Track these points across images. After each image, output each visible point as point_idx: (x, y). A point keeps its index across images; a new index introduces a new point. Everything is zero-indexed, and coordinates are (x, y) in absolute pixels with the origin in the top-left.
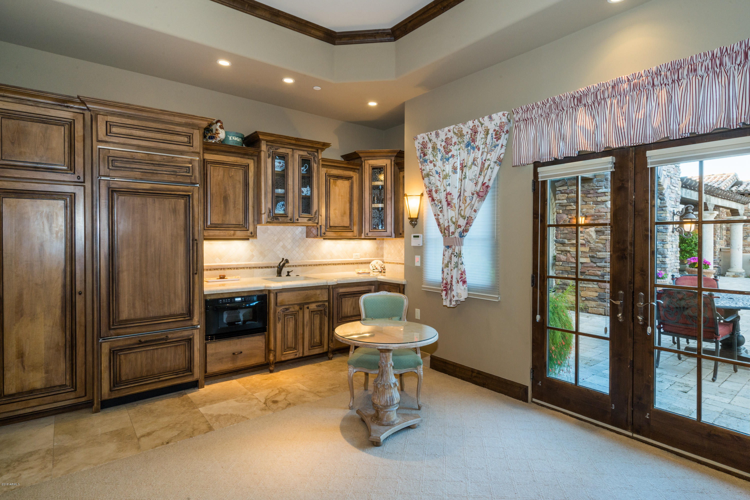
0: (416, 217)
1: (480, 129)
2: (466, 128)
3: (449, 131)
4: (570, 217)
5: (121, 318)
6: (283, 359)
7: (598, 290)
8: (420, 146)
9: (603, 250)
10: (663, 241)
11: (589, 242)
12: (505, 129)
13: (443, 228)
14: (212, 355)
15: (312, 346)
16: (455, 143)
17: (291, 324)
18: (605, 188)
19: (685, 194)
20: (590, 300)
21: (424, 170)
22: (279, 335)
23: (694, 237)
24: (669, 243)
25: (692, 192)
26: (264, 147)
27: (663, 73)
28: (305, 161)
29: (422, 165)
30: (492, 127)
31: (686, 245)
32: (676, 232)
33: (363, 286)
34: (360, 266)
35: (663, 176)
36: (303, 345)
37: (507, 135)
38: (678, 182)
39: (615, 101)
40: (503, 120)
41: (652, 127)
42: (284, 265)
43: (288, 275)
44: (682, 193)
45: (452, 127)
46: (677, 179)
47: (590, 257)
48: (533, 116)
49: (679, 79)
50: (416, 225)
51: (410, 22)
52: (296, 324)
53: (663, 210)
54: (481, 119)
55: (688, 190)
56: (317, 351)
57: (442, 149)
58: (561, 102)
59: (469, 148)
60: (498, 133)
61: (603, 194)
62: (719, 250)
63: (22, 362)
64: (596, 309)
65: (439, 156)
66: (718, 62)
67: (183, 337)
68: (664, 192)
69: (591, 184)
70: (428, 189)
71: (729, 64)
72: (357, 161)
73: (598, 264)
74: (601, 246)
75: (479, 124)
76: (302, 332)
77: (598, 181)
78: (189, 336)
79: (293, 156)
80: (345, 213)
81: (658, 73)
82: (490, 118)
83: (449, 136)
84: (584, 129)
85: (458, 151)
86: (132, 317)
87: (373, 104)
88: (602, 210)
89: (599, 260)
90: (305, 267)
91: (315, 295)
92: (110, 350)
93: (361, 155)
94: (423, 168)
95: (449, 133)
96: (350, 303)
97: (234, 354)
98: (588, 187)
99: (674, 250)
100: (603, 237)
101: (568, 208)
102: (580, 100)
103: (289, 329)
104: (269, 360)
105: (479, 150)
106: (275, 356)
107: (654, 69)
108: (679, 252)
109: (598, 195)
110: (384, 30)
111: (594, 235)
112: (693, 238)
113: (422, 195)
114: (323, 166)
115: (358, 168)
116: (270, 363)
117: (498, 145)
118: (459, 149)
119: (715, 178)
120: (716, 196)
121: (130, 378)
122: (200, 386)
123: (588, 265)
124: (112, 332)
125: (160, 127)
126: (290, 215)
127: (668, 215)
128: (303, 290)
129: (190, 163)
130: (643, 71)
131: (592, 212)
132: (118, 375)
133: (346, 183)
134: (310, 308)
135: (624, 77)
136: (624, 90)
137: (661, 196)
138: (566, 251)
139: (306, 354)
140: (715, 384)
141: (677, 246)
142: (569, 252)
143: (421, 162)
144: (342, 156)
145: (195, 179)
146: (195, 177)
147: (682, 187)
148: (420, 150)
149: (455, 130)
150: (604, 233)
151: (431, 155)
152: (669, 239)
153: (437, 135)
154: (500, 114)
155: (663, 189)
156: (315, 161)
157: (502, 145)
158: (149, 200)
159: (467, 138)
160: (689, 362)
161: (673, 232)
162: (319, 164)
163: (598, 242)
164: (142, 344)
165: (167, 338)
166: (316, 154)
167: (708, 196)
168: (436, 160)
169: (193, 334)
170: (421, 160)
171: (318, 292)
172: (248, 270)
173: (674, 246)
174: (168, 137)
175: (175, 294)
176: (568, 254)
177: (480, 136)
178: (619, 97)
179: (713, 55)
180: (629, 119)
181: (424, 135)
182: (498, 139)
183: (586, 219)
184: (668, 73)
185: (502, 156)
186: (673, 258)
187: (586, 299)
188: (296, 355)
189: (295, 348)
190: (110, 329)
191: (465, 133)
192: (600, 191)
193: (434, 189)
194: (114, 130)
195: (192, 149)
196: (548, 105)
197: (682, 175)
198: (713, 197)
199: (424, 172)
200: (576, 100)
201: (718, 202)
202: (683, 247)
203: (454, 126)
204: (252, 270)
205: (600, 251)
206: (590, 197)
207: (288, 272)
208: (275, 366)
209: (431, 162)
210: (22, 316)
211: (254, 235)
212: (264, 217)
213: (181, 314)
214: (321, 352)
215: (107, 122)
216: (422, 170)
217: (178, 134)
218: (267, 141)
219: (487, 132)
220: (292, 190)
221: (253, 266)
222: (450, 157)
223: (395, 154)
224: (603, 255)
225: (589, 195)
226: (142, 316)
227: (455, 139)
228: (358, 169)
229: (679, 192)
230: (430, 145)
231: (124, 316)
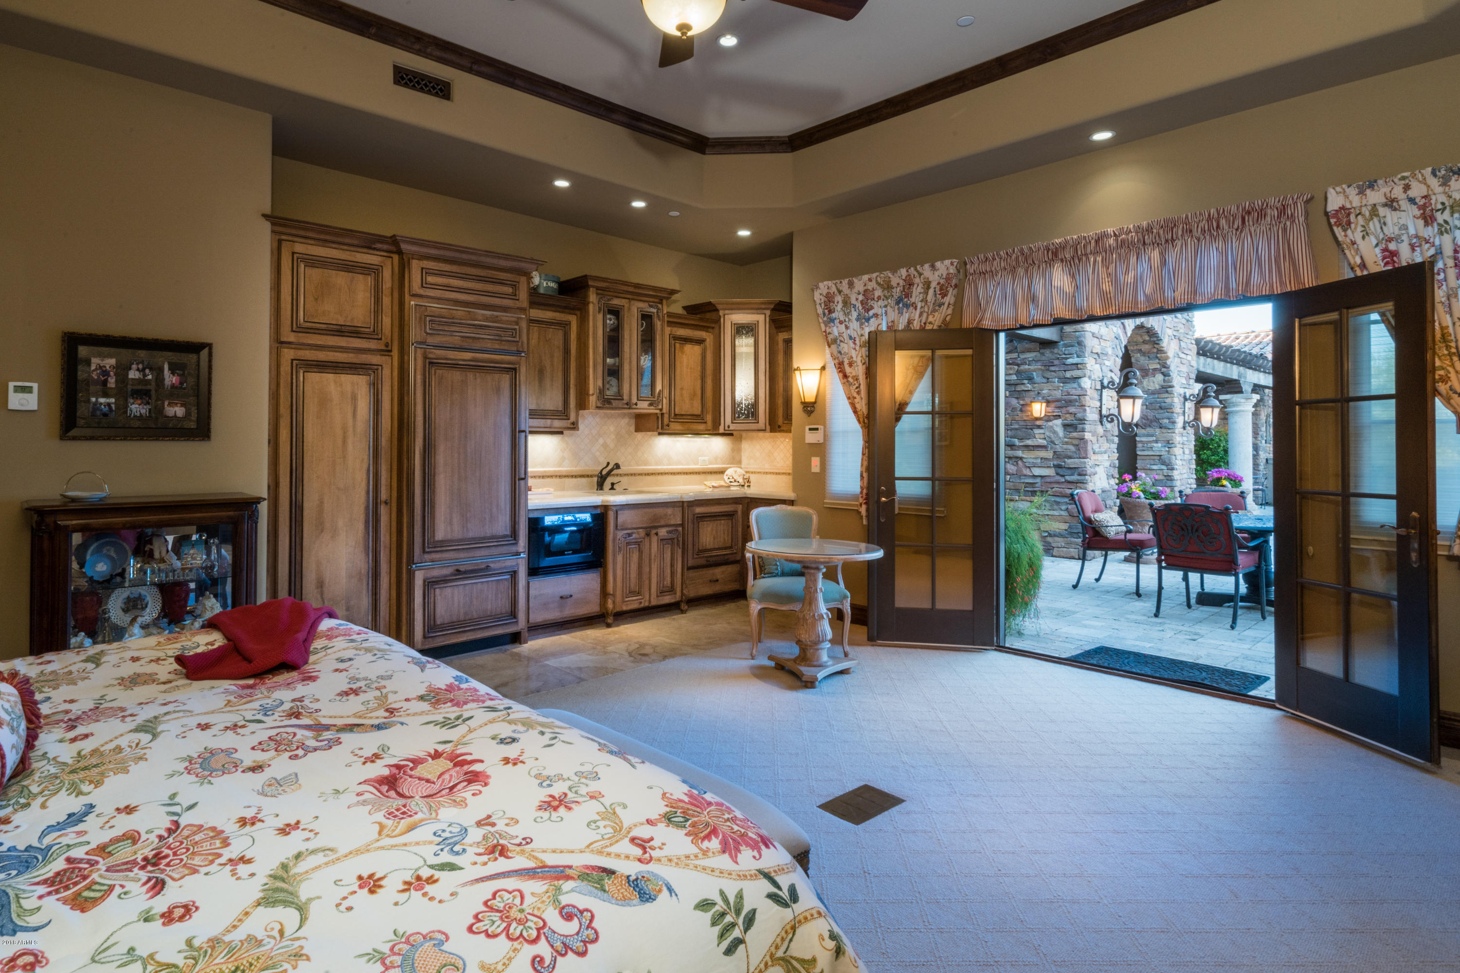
0: (813, 400)
1: (917, 280)
2: (897, 280)
3: (870, 280)
4: (1022, 402)
5: (436, 539)
6: (625, 608)
7: (1068, 518)
8: (823, 299)
9: (1075, 456)
10: (1168, 442)
11: (1053, 442)
12: (954, 282)
13: (861, 416)
14: (536, 597)
15: (662, 592)
16: (879, 298)
17: (635, 557)
18: (1078, 357)
19: (1204, 367)
20: (1055, 536)
21: (830, 333)
22: (619, 573)
23: (1222, 438)
24: (1178, 445)
25: (1216, 362)
26: (593, 297)
27: (1155, 231)
28: (646, 317)
29: (826, 326)
30: (935, 278)
31: (1209, 452)
32: (1188, 428)
33: (727, 504)
34: (709, 477)
35: (1167, 337)
36: (650, 589)
37: (956, 290)
38: (1191, 346)
39: (1099, 259)
40: (951, 271)
41: (1144, 292)
42: (609, 474)
43: (612, 488)
44: (1198, 364)
45: (874, 275)
46: (1189, 341)
47: (1055, 466)
48: (993, 269)
49: (1173, 240)
50: (812, 412)
51: (819, 131)
52: (640, 558)
53: (1167, 392)
54: (918, 267)
55: (1209, 360)
56: (667, 599)
57: (859, 305)
58: (1031, 254)
59: (901, 305)
60: (944, 288)
61: (1074, 367)
62: (1264, 461)
63: (322, 594)
64: (1065, 549)
65: (855, 314)
66: (1215, 225)
67: (505, 568)
68: (1168, 362)
69: (1056, 351)
70: (837, 361)
71: (1226, 227)
72: (712, 316)
73: (1068, 478)
74: (1072, 448)
75: (916, 274)
76: (648, 570)
77: (1066, 346)
78: (513, 566)
79: (629, 309)
80: (695, 394)
81: (1149, 229)
82: (933, 267)
83: (870, 288)
84: (1061, 290)
85: (884, 309)
86: (449, 537)
87: (744, 233)
88: (1073, 392)
89: (1069, 472)
90: (633, 477)
91: (666, 515)
92: (424, 581)
93: (719, 307)
94: (828, 330)
95: (870, 283)
96: (709, 529)
97: (561, 597)
98: (1050, 355)
99: (1187, 457)
100: (1075, 434)
101: (1019, 388)
102: (1055, 254)
103: (632, 566)
104: (606, 609)
105: (916, 309)
106: (614, 602)
107: (1145, 224)
108: (1194, 462)
109: (1066, 368)
110: (778, 137)
111: (1060, 431)
112: (1220, 440)
113: (823, 368)
114: (670, 324)
115: (713, 325)
116: (608, 613)
117: (943, 304)
118: (886, 306)
119: (1256, 337)
120: (1255, 370)
121: (446, 621)
122: (522, 640)
123: (1052, 480)
124: (427, 556)
125: (482, 274)
126: (626, 397)
127: (1176, 400)
128: (651, 507)
129: (517, 323)
130: (1132, 226)
131: (1058, 394)
132: (432, 618)
133: (697, 349)
134: (660, 534)
135: (1110, 230)
136: (1110, 246)
137: (1164, 370)
138: (1017, 458)
139: (654, 602)
140: (1234, 632)
141: (1191, 452)
142: (1021, 458)
143: (824, 322)
144: (685, 308)
145: (522, 345)
146: (522, 343)
147: (1198, 354)
148: (823, 305)
149: (879, 279)
150: (1076, 428)
151: (841, 313)
152: (1178, 439)
153: (851, 285)
154: (947, 262)
155: (1167, 358)
156: (658, 316)
157: (949, 304)
158: (470, 375)
159: (897, 292)
160: (1202, 611)
161: (1184, 428)
162: (663, 321)
163: (1067, 443)
164: (460, 574)
165: (488, 567)
166: (660, 306)
167: (1241, 368)
168: (850, 320)
169: (518, 565)
170: (825, 319)
171: (669, 511)
172: (558, 480)
173: (1187, 451)
174: (490, 287)
175: (498, 505)
176: (1020, 462)
177: (917, 291)
178: (1104, 254)
179: (1209, 215)
180: (1115, 282)
181: (830, 283)
182: (944, 295)
183: (1047, 406)
184: (1161, 232)
185: (948, 318)
186: (1185, 471)
187: (1050, 535)
188: (641, 603)
189: (639, 593)
190: (424, 552)
191: (895, 285)
192: (1070, 361)
193: (846, 362)
194: (430, 279)
195: (518, 304)
196: (1014, 256)
197: (1197, 335)
198: (1251, 371)
199: (830, 337)
200: (1050, 253)
201: (1259, 379)
202: (1204, 457)
203: (877, 274)
204: (563, 480)
205: (1070, 457)
206: (1054, 371)
207: (613, 484)
208: (615, 620)
209: (841, 322)
210: (322, 531)
211: (574, 427)
212: (593, 400)
213: (505, 536)
214: (673, 601)
215: (422, 269)
216: (826, 334)
217: (501, 283)
218: (598, 288)
219: (927, 285)
220: (628, 361)
221: (564, 474)
222: (872, 317)
223: (772, 306)
224: (1075, 463)
225: (1052, 368)
226: (460, 537)
227: (878, 293)
228: (713, 328)
229: (1194, 363)
230: (839, 298)
231: (440, 535)
